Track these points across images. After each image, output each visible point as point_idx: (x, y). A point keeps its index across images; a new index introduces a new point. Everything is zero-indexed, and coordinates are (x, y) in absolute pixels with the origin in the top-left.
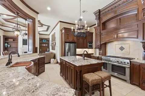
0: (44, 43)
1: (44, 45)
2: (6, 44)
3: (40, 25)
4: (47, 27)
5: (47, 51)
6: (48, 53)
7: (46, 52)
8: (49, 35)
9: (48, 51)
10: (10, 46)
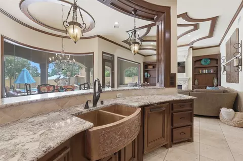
0: (205, 68)
1: (205, 71)
2: (146, 74)
3: (192, 27)
4: (210, 22)
5: (212, 85)
6: (214, 89)
7: (208, 88)
8: (219, 46)
9: (215, 84)
10: (150, 76)
